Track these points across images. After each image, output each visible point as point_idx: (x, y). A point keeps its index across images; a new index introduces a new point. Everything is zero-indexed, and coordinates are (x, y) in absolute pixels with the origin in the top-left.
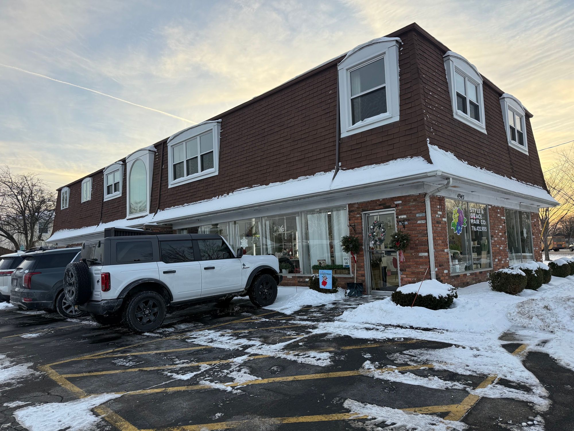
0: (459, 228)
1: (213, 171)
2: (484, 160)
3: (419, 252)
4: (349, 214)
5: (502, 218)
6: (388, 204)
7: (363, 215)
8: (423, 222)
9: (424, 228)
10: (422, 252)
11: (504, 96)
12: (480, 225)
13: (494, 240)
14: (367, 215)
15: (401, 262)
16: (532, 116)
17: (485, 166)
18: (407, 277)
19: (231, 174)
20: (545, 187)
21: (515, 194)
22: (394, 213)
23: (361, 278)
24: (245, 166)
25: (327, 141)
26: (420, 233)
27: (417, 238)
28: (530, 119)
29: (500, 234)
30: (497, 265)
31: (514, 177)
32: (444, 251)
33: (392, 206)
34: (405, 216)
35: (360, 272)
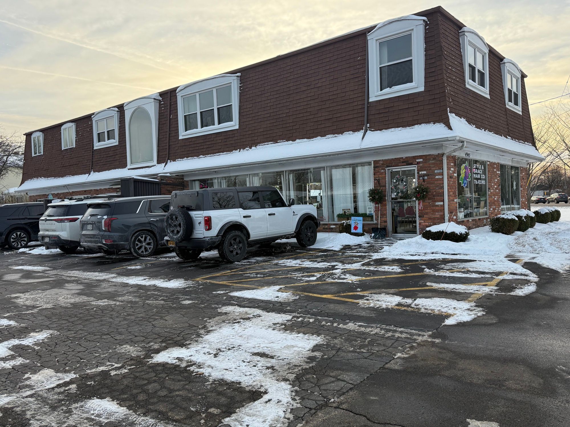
0: (465, 181)
1: (233, 125)
2: (487, 123)
3: (436, 201)
4: (374, 170)
5: (498, 172)
6: (410, 162)
7: (387, 170)
8: (440, 177)
9: (441, 182)
10: (438, 201)
11: (505, 61)
12: (480, 179)
13: (490, 192)
14: (390, 171)
15: (419, 210)
16: (526, 76)
17: (488, 128)
18: (424, 222)
19: (253, 128)
20: (534, 144)
21: (510, 152)
22: (414, 170)
23: (383, 224)
24: (268, 122)
25: (356, 104)
26: (437, 186)
27: (435, 190)
28: (525, 79)
29: (496, 186)
30: (492, 213)
31: (509, 136)
32: (454, 201)
33: (414, 163)
34: (425, 172)
35: (383, 219)
